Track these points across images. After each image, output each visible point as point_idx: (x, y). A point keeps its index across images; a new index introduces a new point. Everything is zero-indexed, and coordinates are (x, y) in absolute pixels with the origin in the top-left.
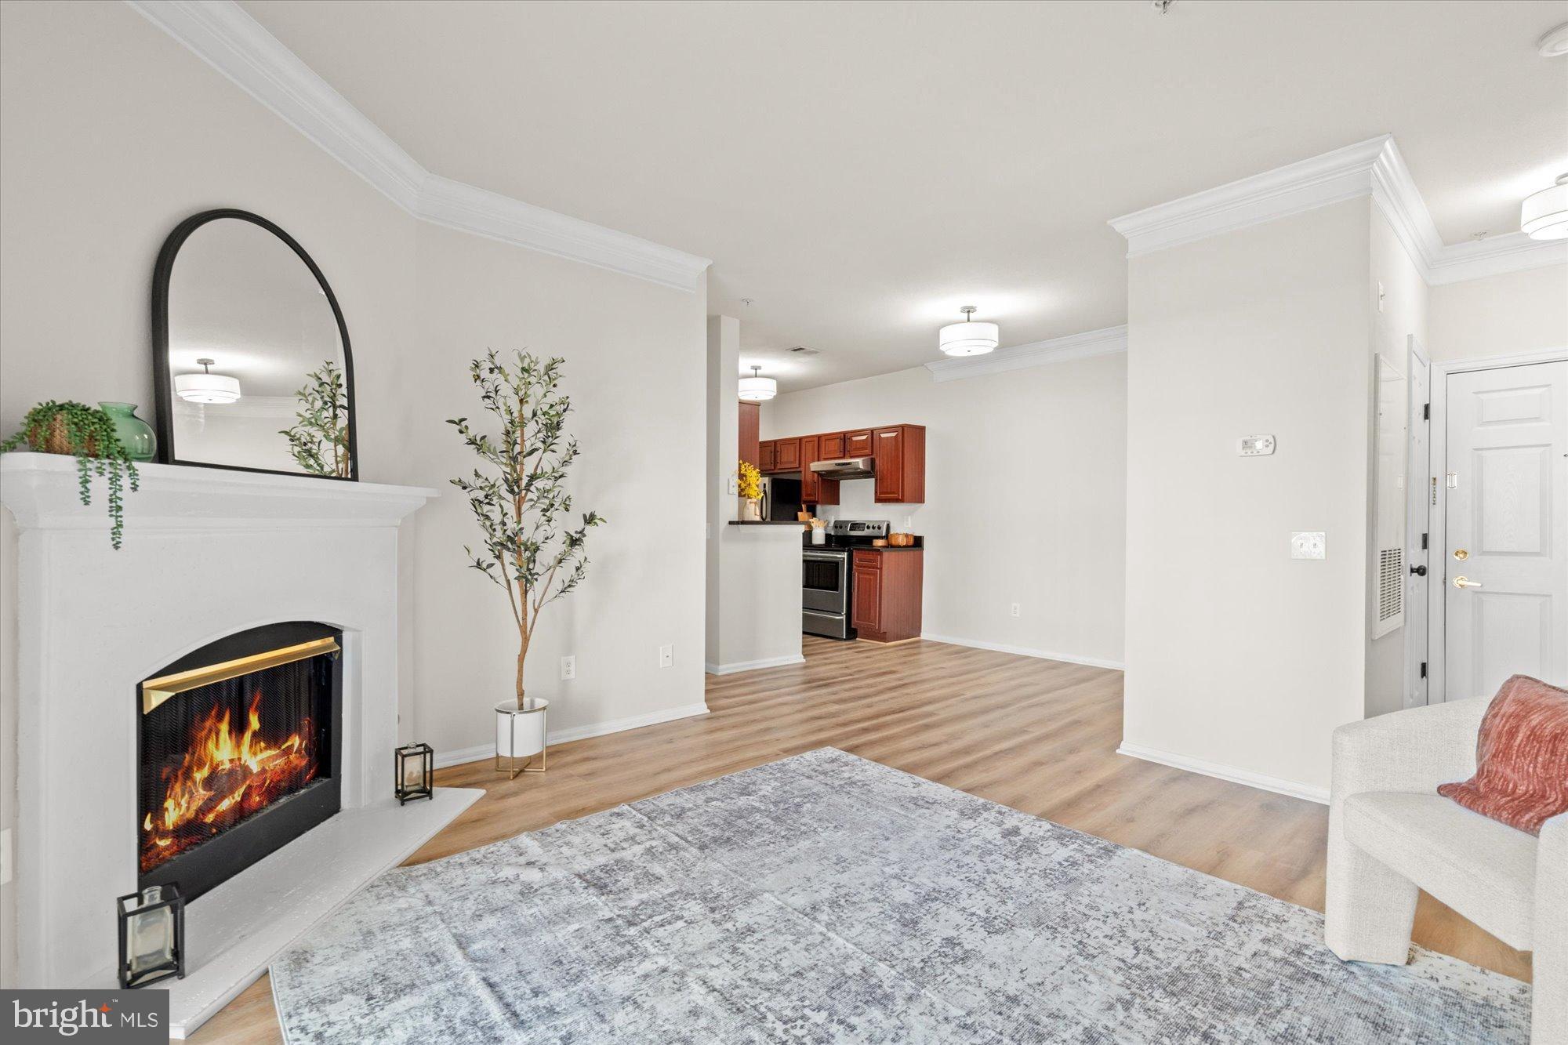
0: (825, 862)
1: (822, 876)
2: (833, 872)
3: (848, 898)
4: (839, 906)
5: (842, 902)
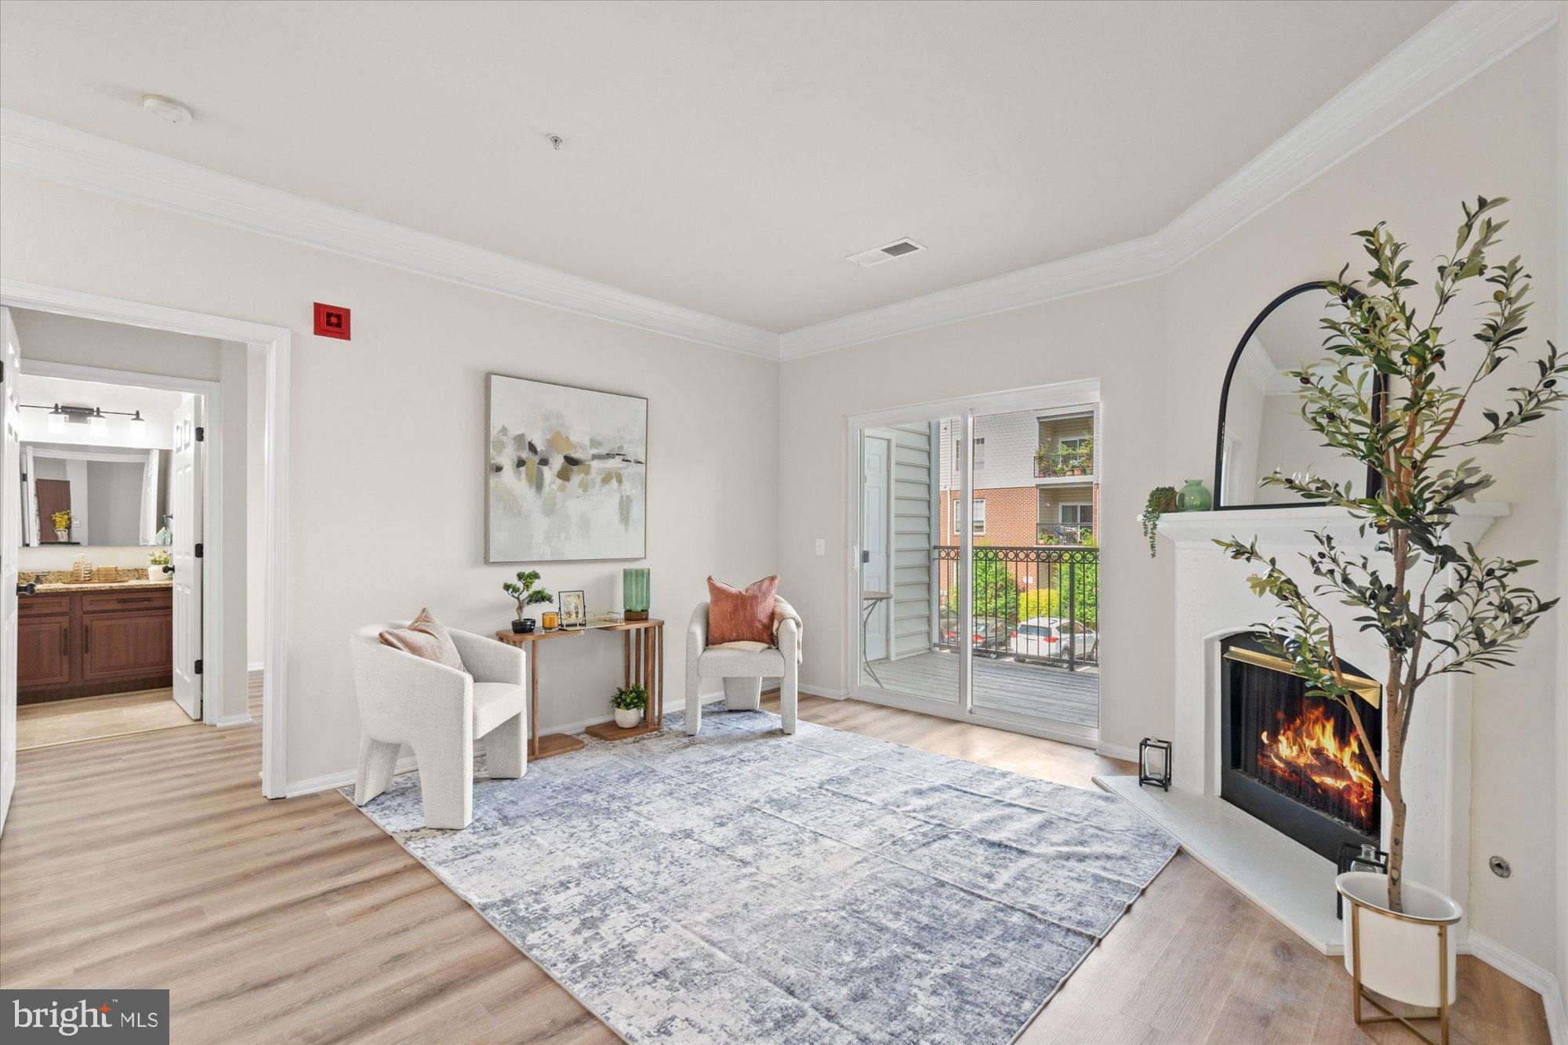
0: (812, 876)
1: (814, 863)
2: (803, 867)
3: (791, 847)
4: (797, 841)
5: (795, 844)
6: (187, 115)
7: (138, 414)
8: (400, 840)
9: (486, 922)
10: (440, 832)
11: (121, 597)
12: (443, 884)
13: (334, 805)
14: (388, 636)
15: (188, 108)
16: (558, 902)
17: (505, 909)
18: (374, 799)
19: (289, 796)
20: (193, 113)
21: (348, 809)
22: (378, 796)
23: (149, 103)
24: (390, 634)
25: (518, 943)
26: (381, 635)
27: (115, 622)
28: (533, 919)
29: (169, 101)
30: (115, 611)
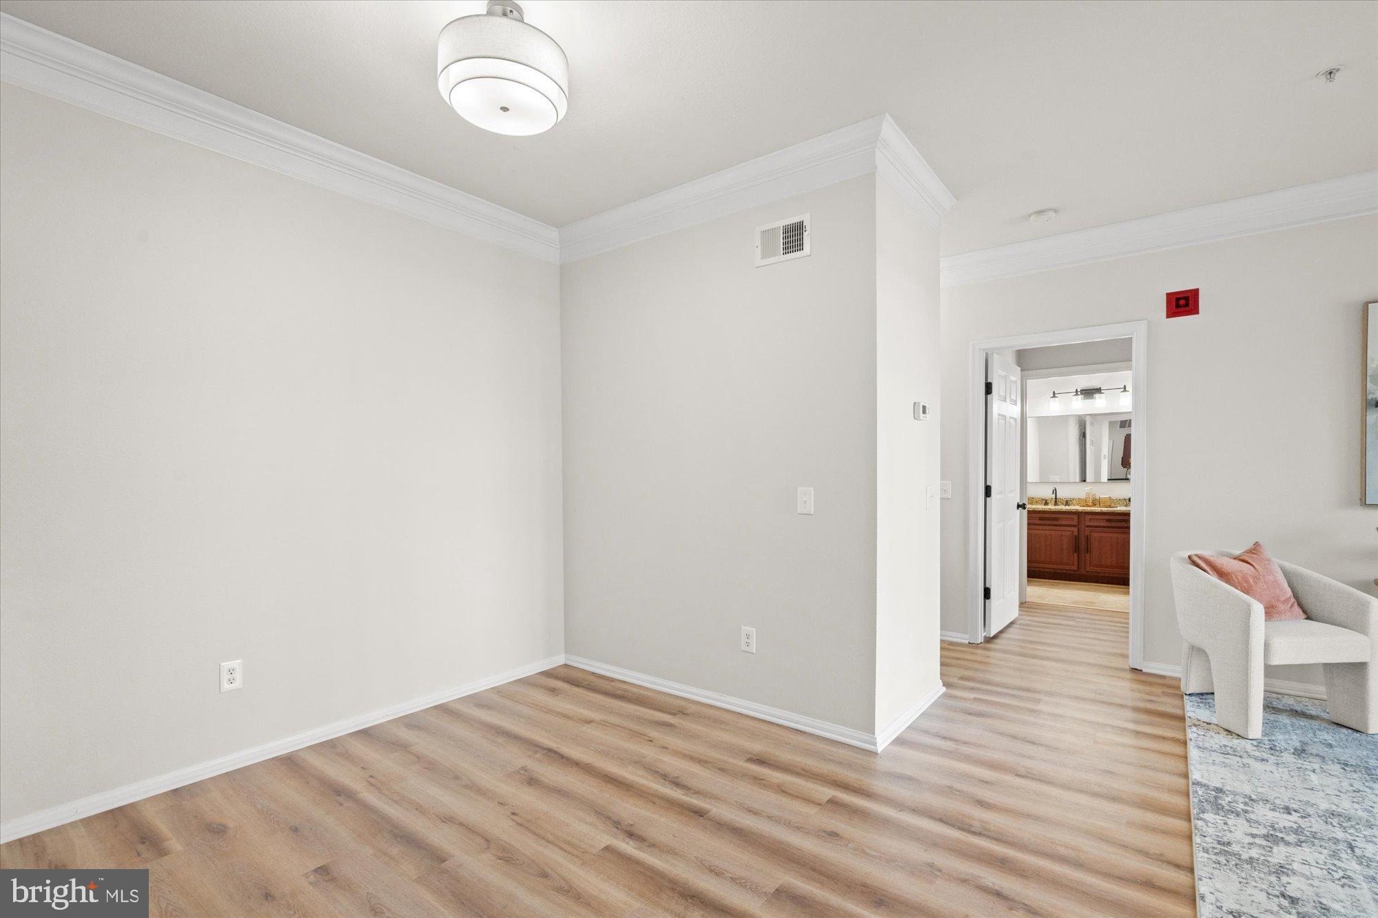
6: (1052, 214)
7: (1125, 387)
8: (1188, 722)
9: (1188, 790)
10: (1226, 733)
11: (1107, 517)
12: (1186, 758)
13: (1169, 686)
14: (1196, 559)
15: (1051, 209)
16: (1262, 813)
17: (1213, 793)
18: (1202, 694)
19: (1144, 670)
20: (1056, 211)
21: (1177, 692)
22: (1207, 694)
23: (1032, 218)
24: (1199, 557)
25: (1194, 811)
26: (1189, 557)
27: (1104, 535)
28: (1227, 809)
29: (1041, 212)
30: (1104, 527)
